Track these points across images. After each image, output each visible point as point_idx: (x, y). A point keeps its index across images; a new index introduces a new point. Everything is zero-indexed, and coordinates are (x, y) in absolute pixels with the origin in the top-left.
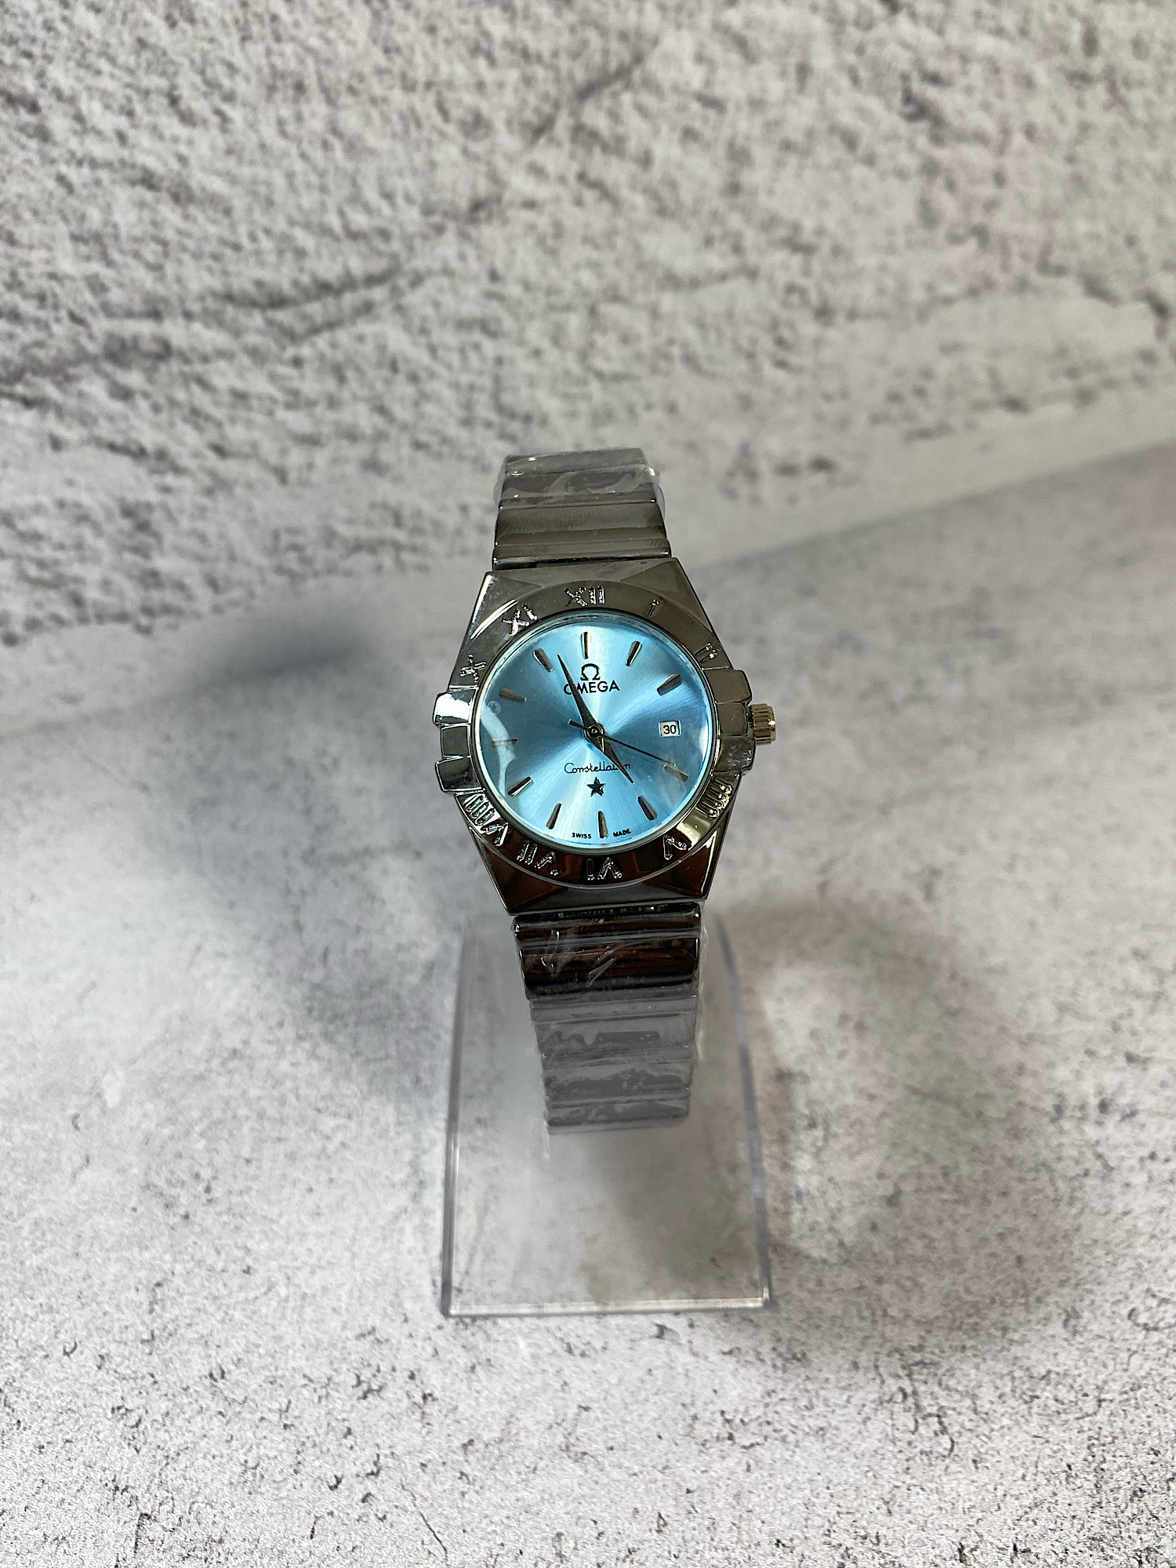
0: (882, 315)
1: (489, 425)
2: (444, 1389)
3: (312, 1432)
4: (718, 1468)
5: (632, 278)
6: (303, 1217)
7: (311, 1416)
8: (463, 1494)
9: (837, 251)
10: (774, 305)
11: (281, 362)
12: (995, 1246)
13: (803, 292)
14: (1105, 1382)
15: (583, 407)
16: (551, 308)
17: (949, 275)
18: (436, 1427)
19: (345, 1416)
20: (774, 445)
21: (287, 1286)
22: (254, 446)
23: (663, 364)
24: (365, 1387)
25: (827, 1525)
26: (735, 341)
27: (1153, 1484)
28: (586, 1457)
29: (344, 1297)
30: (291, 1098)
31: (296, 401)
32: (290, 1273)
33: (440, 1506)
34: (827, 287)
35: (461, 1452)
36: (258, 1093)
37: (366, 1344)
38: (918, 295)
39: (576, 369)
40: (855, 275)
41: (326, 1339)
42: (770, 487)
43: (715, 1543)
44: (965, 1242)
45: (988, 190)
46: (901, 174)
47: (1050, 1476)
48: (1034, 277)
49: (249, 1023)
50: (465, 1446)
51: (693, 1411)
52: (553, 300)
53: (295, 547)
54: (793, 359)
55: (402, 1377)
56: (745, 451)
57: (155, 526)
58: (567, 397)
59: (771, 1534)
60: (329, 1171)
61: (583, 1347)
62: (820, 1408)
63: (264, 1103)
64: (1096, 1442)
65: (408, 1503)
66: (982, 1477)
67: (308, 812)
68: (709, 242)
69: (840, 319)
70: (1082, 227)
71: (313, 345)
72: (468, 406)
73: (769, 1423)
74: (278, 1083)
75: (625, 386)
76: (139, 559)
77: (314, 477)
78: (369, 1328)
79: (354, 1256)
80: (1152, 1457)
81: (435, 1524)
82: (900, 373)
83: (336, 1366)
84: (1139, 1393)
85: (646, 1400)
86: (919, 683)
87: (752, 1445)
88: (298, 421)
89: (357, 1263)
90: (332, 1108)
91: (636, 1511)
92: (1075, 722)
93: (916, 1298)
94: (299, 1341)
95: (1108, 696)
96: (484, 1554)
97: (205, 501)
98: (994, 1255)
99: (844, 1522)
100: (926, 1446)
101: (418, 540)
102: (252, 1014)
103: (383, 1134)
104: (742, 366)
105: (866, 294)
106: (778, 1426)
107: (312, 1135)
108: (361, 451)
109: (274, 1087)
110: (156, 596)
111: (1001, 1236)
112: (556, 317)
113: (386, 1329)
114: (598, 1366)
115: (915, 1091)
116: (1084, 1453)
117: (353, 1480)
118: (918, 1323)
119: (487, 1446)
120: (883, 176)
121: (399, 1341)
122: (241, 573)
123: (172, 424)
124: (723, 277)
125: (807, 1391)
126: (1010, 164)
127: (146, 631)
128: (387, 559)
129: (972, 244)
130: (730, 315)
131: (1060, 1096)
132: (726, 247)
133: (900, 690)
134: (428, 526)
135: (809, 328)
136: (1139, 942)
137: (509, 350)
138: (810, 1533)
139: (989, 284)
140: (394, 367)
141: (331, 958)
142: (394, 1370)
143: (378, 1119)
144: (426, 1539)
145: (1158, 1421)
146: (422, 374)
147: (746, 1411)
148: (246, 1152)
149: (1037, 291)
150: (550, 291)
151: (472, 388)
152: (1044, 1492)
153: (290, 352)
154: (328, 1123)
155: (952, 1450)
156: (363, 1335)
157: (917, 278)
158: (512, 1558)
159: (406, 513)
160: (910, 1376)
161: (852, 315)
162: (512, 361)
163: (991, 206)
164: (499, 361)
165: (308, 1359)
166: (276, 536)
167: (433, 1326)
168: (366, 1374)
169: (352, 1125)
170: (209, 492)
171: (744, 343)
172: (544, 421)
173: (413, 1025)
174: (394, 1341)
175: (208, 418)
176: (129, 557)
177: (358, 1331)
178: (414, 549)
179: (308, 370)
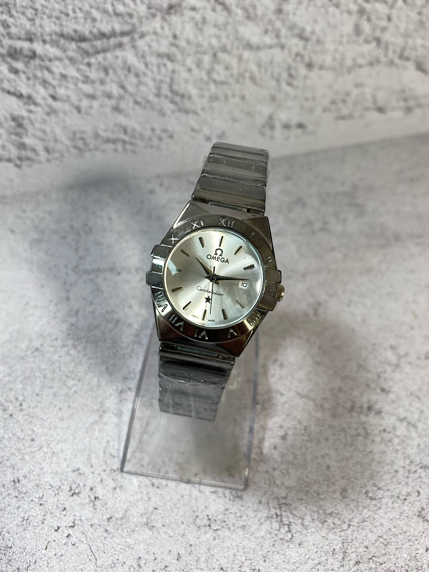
0: (333, 69)
1: (166, 97)
2: (103, 496)
3: (50, 508)
4: (203, 538)
5: (233, 44)
6: (57, 420)
7: (51, 501)
8: (105, 538)
9: (319, 41)
10: (290, 60)
11: (82, 63)
12: (320, 460)
13: (302, 57)
14: (352, 518)
15: (206, 94)
16: (197, 52)
17: (363, 56)
18: (98, 511)
19: (64, 502)
20: (283, 116)
21: (48, 448)
22: (68, 97)
23: (241, 80)
24: (73, 491)
25: (241, 564)
26: (272, 73)
27: (364, 559)
28: (154, 528)
29: (69, 454)
30: (57, 370)
31: (87, 80)
32: (49, 442)
33: (96, 542)
34: (313, 56)
35: (106, 521)
36: (45, 367)
37: (75, 474)
38: (349, 62)
39: (205, 77)
40: (324, 52)
41: (60, 471)
42: (278, 133)
43: (198, 567)
44: (309, 457)
45: (384, 23)
46: (349, 13)
47: (326, 553)
48: (397, 61)
49: (44, 337)
50: (108, 519)
51: (197, 514)
52: (199, 49)
53: (82, 139)
54: (295, 83)
55: (88, 489)
56: (271, 118)
57: (25, 125)
58: (200, 89)
59: (219, 565)
60: (69, 402)
61: (158, 484)
62: (245, 518)
63: (47, 371)
64: (345, 541)
65: (84, 540)
66: (301, 550)
67: (77, 250)
68: (266, 32)
69: (316, 69)
70: (419, 41)
71: (96, 58)
72: (159, 89)
73: (225, 521)
74: (53, 364)
75: (225, 87)
76: (17, 138)
77: (93, 112)
78: (77, 468)
79: (75, 438)
80: (365, 549)
81: (93, 549)
82: (337, 93)
83: (63, 482)
84: (364, 524)
85: (179, 508)
86: (325, 223)
87: (217, 530)
88: (87, 88)
89: (75, 441)
90: (73, 376)
91: (170, 551)
92: (383, 247)
93: (287, 478)
94: (50, 471)
95: (397, 238)
96: (110, 562)
97: (46, 117)
98: (318, 464)
99: (247, 563)
100: (282, 537)
101: (133, 141)
102: (46, 334)
103: (91, 389)
104: (273, 83)
105: (328, 60)
106: (228, 523)
107: (65, 387)
108: (113, 102)
109: (51, 365)
110: (24, 153)
111: (323, 457)
112: (199, 56)
113: (83, 469)
114: (163, 492)
115: (299, 394)
116: (340, 545)
117: (64, 529)
118: (286, 488)
119: (117, 519)
120: (342, 12)
121: (88, 475)
122: (59, 147)
123: (34, 85)
124: (271, 47)
125: (241, 510)
126: (394, 13)
127: (18, 166)
128: (120, 147)
129: (374, 45)
130: (271, 62)
131: (354, 402)
132: (273, 35)
133: (317, 225)
134: (137, 135)
135: (303, 71)
136: (393, 342)
137: (178, 67)
138: (234, 566)
139: (378, 61)
140: (129, 70)
141: (80, 314)
142: (85, 486)
143: (90, 383)
144: (89, 554)
145: (370, 535)
146: (141, 74)
147: (217, 516)
148: (37, 391)
149: (397, 66)
150: (198, 45)
151: (161, 81)
152: (323, 559)
153: (86, 60)
154: (71, 383)
155: (291, 539)
156: (75, 471)
157: (349, 55)
158: (121, 565)
159: (129, 130)
160: (280, 508)
161: (321, 68)
162: (179, 72)
163: (384, 29)
164: (174, 72)
165: (52, 478)
166: (74, 133)
167: (102, 469)
168: (74, 486)
169: (80, 384)
170: (48, 114)
171: (276, 75)
172: (190, 98)
173: (109, 345)
174: (86, 474)
175: (50, 84)
176: (13, 137)
177: (73, 469)
178: (131, 144)
179: (93, 68)
